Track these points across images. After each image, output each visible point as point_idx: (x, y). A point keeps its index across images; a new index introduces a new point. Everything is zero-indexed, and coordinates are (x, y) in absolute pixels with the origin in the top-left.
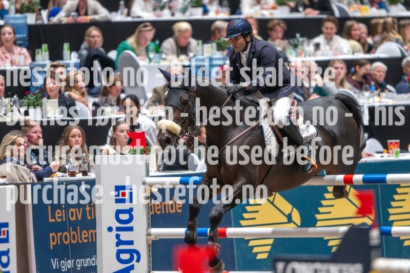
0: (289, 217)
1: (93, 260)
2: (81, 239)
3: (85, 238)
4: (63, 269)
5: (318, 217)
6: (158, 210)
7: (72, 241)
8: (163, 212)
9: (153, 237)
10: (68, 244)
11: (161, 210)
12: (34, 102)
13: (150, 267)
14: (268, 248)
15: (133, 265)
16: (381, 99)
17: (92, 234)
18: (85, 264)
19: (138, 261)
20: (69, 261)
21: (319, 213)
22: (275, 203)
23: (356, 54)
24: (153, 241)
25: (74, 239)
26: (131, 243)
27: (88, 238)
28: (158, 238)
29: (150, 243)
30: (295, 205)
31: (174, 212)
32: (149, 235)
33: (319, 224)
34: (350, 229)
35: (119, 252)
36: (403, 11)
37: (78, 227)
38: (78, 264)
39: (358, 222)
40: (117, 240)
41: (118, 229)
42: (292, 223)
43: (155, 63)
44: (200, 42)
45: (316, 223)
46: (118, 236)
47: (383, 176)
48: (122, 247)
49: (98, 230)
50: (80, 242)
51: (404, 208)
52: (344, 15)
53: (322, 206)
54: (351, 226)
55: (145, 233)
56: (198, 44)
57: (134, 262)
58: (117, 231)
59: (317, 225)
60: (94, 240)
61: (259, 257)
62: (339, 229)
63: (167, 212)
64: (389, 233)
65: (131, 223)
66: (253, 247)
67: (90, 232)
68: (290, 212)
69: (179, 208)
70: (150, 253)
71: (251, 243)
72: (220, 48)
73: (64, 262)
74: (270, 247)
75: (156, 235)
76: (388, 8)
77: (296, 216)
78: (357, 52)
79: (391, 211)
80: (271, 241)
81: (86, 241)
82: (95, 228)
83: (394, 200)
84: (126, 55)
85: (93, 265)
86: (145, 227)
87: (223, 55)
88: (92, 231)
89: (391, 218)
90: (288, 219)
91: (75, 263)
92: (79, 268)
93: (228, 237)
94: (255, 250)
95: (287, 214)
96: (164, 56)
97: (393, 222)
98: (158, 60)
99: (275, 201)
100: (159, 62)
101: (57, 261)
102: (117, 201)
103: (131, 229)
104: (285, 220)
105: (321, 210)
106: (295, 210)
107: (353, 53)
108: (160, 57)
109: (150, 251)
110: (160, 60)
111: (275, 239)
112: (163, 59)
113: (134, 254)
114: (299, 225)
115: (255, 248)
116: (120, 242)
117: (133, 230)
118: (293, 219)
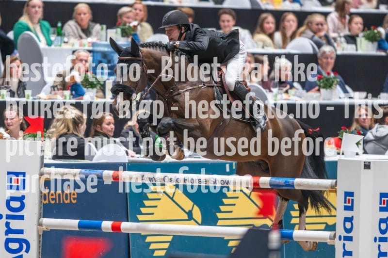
0: (190, 214)
5: (219, 215)
6: (53, 199)
8: (57, 202)
9: (44, 227)
11: (55, 199)
13: (39, 257)
14: (166, 246)
15: (22, 255)
16: (289, 97)
19: (27, 251)
21: (220, 211)
22: (174, 199)
23: (265, 48)
24: (44, 231)
26: (21, 232)
28: (50, 228)
29: (41, 233)
30: (195, 203)
31: (69, 202)
32: (40, 225)
33: (220, 222)
34: (250, 230)
35: (8, 241)
39: (259, 223)
40: (6, 229)
41: (8, 217)
42: (192, 220)
43: (56, 46)
44: (104, 26)
45: (217, 222)
46: (7, 224)
48: (11, 236)
52: (256, 7)
53: (223, 204)
54: (252, 227)
55: (35, 222)
56: (102, 29)
57: (23, 252)
58: (7, 218)
59: (218, 224)
61: (156, 254)
63: (62, 202)
64: (290, 237)
65: (22, 212)
66: (150, 243)
68: (191, 209)
69: (74, 199)
71: (148, 239)
72: (124, 34)
74: (168, 244)
75: (47, 226)
76: (302, 3)
77: (197, 214)
78: (267, 46)
79: (293, 213)
80: (170, 238)
84: (26, 36)
86: (36, 217)
87: (127, 41)
89: (293, 221)
90: (189, 217)
93: (123, 231)
94: (152, 247)
95: (187, 211)
96: (66, 39)
97: (294, 225)
98: (59, 44)
99: (174, 197)
100: (60, 46)
103: (21, 218)
104: (186, 217)
105: (222, 208)
106: (196, 207)
107: (263, 47)
108: (61, 40)
109: (40, 241)
110: (61, 43)
111: (174, 237)
112: (65, 42)
113: (24, 244)
114: (200, 222)
115: (152, 245)
116: (9, 231)
117: (23, 219)
118: (194, 217)
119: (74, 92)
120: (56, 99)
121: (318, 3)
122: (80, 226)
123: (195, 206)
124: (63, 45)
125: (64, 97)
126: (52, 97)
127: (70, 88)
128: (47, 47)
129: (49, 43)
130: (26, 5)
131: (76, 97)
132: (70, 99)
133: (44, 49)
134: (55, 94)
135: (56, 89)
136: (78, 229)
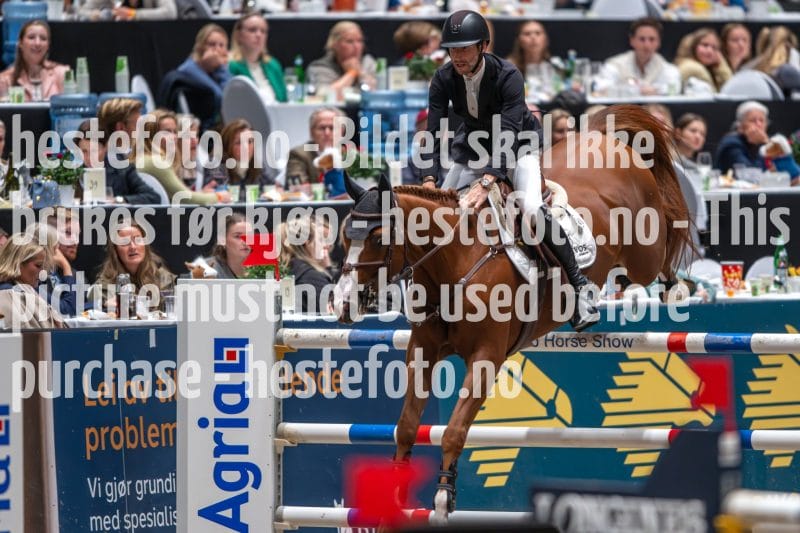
0: (551, 407)
1: (168, 482)
2: (146, 441)
3: (154, 439)
4: (110, 498)
5: (607, 407)
7: (129, 445)
9: (287, 440)
10: (121, 450)
12: (60, 172)
13: (279, 497)
14: (508, 467)
15: (247, 494)
17: (167, 430)
18: (153, 489)
19: (256, 485)
20: (122, 483)
21: (608, 400)
24: (285, 448)
25: (132, 442)
26: (244, 450)
27: (158, 439)
28: (297, 442)
29: (281, 451)
30: (561, 386)
32: (279, 435)
33: (608, 421)
35: (219, 468)
36: (775, 11)
37: (141, 418)
38: (139, 490)
39: (683, 418)
40: (216, 445)
41: (219, 423)
42: (555, 419)
45: (602, 420)
46: (218, 437)
47: (744, 337)
48: (225, 458)
49: (178, 425)
50: (144, 446)
51: (772, 393)
53: (614, 386)
55: (270, 431)
57: (248, 488)
58: (216, 426)
59: (604, 424)
60: (171, 444)
61: (490, 483)
62: (642, 434)
64: (746, 443)
65: (243, 413)
66: (478, 464)
67: (163, 427)
68: (552, 398)
70: (279, 471)
71: (475, 456)
73: (111, 484)
74: (512, 463)
75: (292, 437)
76: (747, 5)
77: (564, 406)
79: (747, 399)
80: (514, 453)
81: (154, 445)
82: (173, 420)
83: (754, 378)
84: (237, 84)
85: (168, 491)
86: (271, 421)
88: (168, 425)
89: (748, 413)
90: (548, 411)
91: (132, 487)
92: (140, 496)
93: (434, 444)
94: (483, 470)
95: (546, 401)
96: (311, 88)
97: (751, 420)
98: (300, 97)
101: (98, 482)
102: (219, 369)
103: (244, 423)
104: (543, 412)
105: (613, 394)
106: (562, 393)
108: (303, 90)
109: (279, 466)
110: (303, 95)
111: (523, 449)
112: (310, 94)
113: (249, 472)
114: (569, 421)
115: (482, 466)
116: (221, 449)
117: (247, 426)
118: (559, 411)
119: (330, 187)
120: (298, 200)
121: (775, 5)
122: (352, 435)
123: (561, 391)
124: (306, 98)
125: (313, 197)
126: (291, 197)
127: (323, 179)
128: (276, 104)
129: (282, 97)
130: (236, 26)
131: (334, 195)
132: (324, 199)
133: (273, 108)
134: (297, 191)
135: (297, 181)
136: (349, 442)
